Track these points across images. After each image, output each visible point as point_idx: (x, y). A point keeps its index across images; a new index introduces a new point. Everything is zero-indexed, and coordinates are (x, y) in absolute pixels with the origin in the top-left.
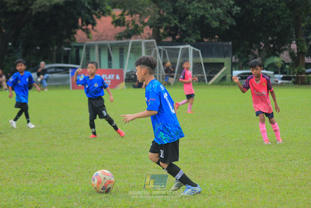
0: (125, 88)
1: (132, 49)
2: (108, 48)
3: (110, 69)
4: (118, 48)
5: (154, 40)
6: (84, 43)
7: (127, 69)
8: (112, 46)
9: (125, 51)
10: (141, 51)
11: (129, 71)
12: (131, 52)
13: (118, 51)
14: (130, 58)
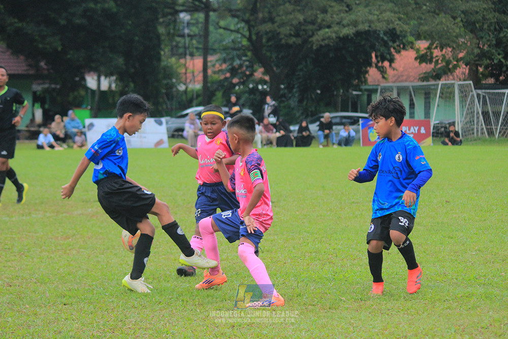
0: (432, 144)
1: (442, 93)
2: (410, 92)
3: (411, 119)
4: (423, 92)
5: (471, 82)
6: (378, 85)
7: (435, 121)
8: (416, 89)
9: (432, 96)
10: (454, 96)
11: (437, 122)
12: (440, 97)
13: (423, 96)
14: (438, 105)
